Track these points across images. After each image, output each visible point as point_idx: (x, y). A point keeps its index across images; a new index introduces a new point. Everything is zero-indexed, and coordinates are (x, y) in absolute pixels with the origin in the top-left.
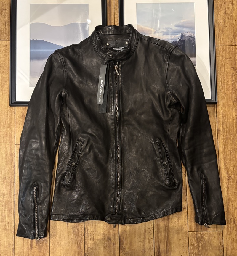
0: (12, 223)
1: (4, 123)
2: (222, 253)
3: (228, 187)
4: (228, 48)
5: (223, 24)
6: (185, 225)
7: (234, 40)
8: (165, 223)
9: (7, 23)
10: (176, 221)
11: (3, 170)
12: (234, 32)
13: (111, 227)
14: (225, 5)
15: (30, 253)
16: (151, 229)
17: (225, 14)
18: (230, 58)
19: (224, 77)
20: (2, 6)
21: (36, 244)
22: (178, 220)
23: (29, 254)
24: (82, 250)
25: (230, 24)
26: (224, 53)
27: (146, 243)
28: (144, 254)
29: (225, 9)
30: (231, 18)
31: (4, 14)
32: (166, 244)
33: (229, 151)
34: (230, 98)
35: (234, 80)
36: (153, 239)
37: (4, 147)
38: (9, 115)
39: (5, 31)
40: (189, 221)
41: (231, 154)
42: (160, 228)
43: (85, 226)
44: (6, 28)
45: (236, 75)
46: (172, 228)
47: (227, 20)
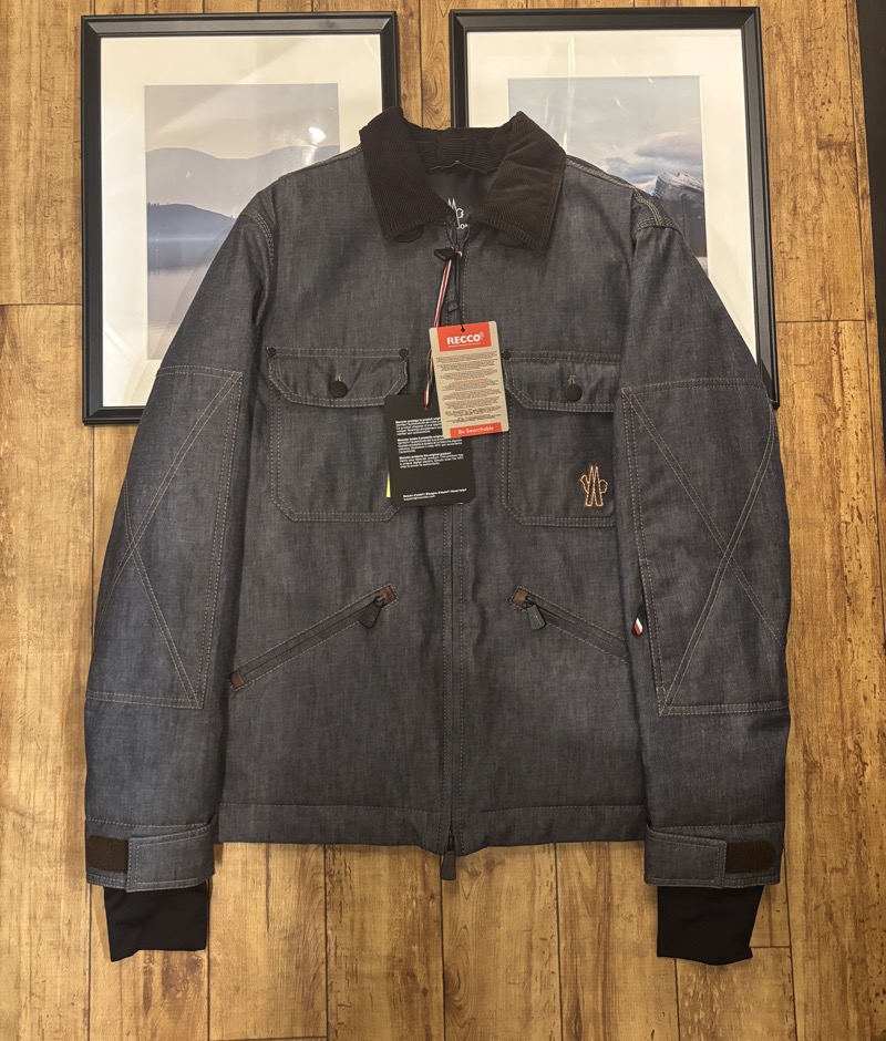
0: (82, 922)
1: (56, 583)
2: (791, 1021)
3: (807, 797)
4: (806, 329)
5: (787, 249)
7: (822, 302)
8: (598, 918)
9: (68, 248)
12: (824, 277)
13: (414, 934)
14: (794, 185)
15: (141, 1024)
16: (549, 939)
17: (795, 214)
18: (812, 363)
19: (793, 428)
20: (50, 188)
21: (164, 995)
23: (138, 1029)
24: (319, 1013)
25: (812, 251)
27: (532, 987)
28: (526, 1025)
29: (795, 197)
30: (813, 229)
31: (56, 216)
32: (600, 993)
33: (812, 677)
34: (811, 495)
35: (826, 436)
36: (557, 973)
37: (56, 664)
38: (71, 557)
39: (58, 274)
41: (816, 686)
42: (581, 937)
43: (329, 932)
44: (62, 263)
45: (833, 419)
46: (620, 935)
47: (801, 236)
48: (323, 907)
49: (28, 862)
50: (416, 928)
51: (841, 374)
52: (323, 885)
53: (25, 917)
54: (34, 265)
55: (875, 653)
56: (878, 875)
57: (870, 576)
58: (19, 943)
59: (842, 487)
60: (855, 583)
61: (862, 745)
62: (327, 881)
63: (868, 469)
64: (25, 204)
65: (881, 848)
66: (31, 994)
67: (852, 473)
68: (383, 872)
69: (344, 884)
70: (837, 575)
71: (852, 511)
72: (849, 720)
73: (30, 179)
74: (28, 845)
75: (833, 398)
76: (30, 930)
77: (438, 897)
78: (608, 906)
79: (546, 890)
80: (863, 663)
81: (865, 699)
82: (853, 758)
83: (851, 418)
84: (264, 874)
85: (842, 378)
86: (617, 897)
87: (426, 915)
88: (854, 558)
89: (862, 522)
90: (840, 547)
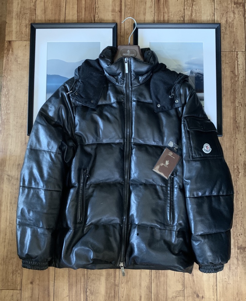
1: (21, 115)
4: (228, 53)
5: (224, 32)
7: (233, 46)
9: (28, 26)
11: (18, 157)
12: (234, 39)
14: (227, 14)
17: (227, 22)
18: (230, 63)
20: (24, 10)
25: (231, 32)
26: (224, 58)
29: (227, 17)
30: (232, 26)
31: (25, 17)
33: (226, 148)
34: (228, 99)
35: (233, 83)
37: (20, 136)
38: (25, 108)
39: (25, 33)
41: (227, 151)
44: (26, 30)
45: (235, 78)
47: (228, 28)
49: (10, 189)
51: (238, 66)
53: (9, 203)
54: (19, 30)
55: (244, 142)
56: (241, 203)
57: (243, 121)
58: (7, 209)
59: (237, 97)
60: (239, 123)
61: (239, 167)
63: (244, 92)
64: (17, 14)
65: (243, 195)
66: (10, 223)
67: (240, 93)
70: (234, 121)
71: (239, 103)
72: (236, 160)
73: (19, 7)
74: (10, 184)
75: (235, 73)
76: (10, 206)
80: (240, 145)
81: (240, 155)
82: (236, 170)
83: (240, 78)
85: (238, 67)
88: (239, 116)
89: (242, 106)
90: (235, 113)
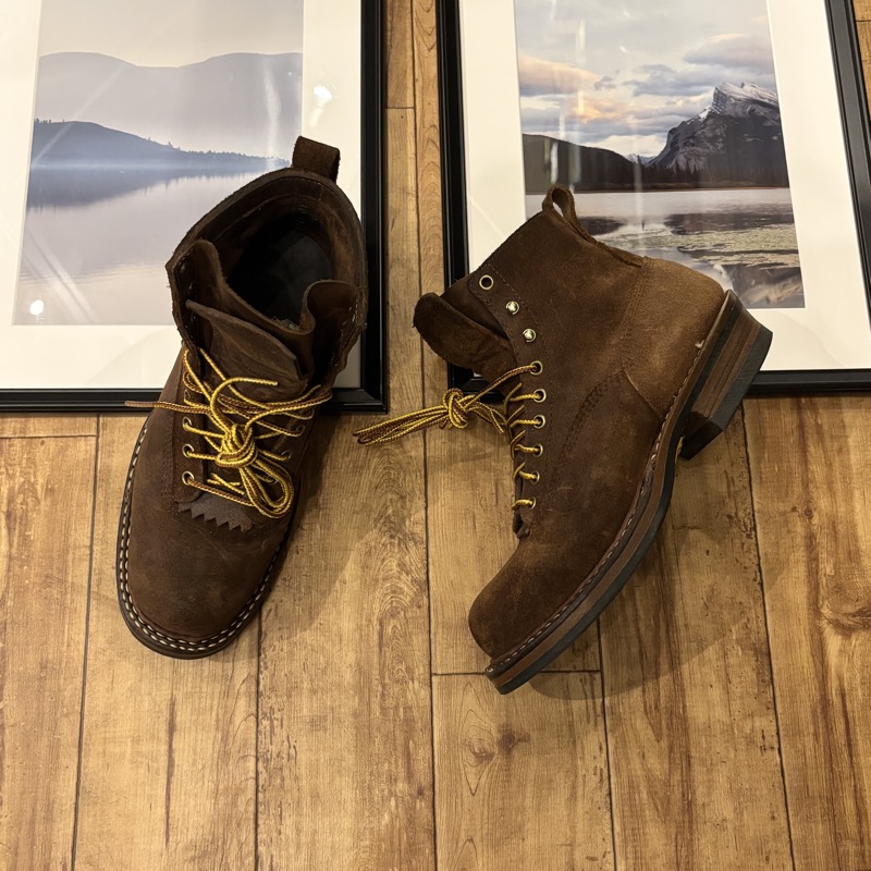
6: (776, 836)
8: (673, 825)
10: (729, 813)
13: (393, 852)
16: (600, 858)
22: (739, 812)
40: (796, 815)
42: (648, 855)
43: (261, 849)
46: (708, 851)
48: (252, 808)
50: (396, 840)
52: (252, 774)
62: (261, 768)
68: (345, 754)
69: (286, 773)
77: (428, 793)
78: (689, 806)
79: (593, 781)
84: (166, 757)
86: (700, 790)
87: (411, 821)
